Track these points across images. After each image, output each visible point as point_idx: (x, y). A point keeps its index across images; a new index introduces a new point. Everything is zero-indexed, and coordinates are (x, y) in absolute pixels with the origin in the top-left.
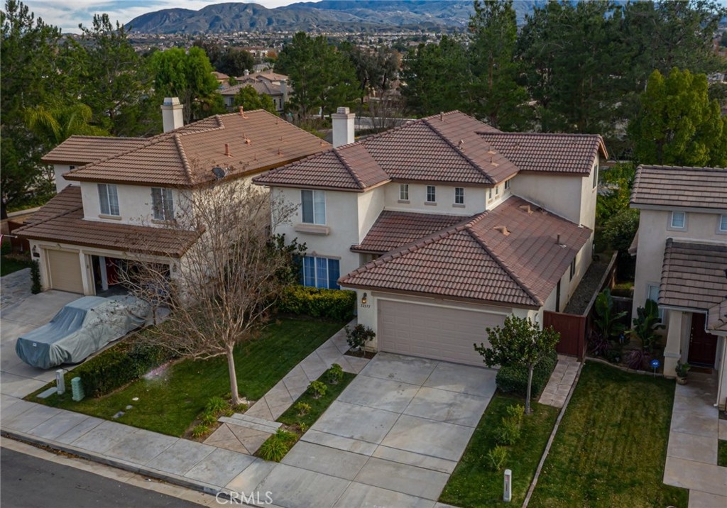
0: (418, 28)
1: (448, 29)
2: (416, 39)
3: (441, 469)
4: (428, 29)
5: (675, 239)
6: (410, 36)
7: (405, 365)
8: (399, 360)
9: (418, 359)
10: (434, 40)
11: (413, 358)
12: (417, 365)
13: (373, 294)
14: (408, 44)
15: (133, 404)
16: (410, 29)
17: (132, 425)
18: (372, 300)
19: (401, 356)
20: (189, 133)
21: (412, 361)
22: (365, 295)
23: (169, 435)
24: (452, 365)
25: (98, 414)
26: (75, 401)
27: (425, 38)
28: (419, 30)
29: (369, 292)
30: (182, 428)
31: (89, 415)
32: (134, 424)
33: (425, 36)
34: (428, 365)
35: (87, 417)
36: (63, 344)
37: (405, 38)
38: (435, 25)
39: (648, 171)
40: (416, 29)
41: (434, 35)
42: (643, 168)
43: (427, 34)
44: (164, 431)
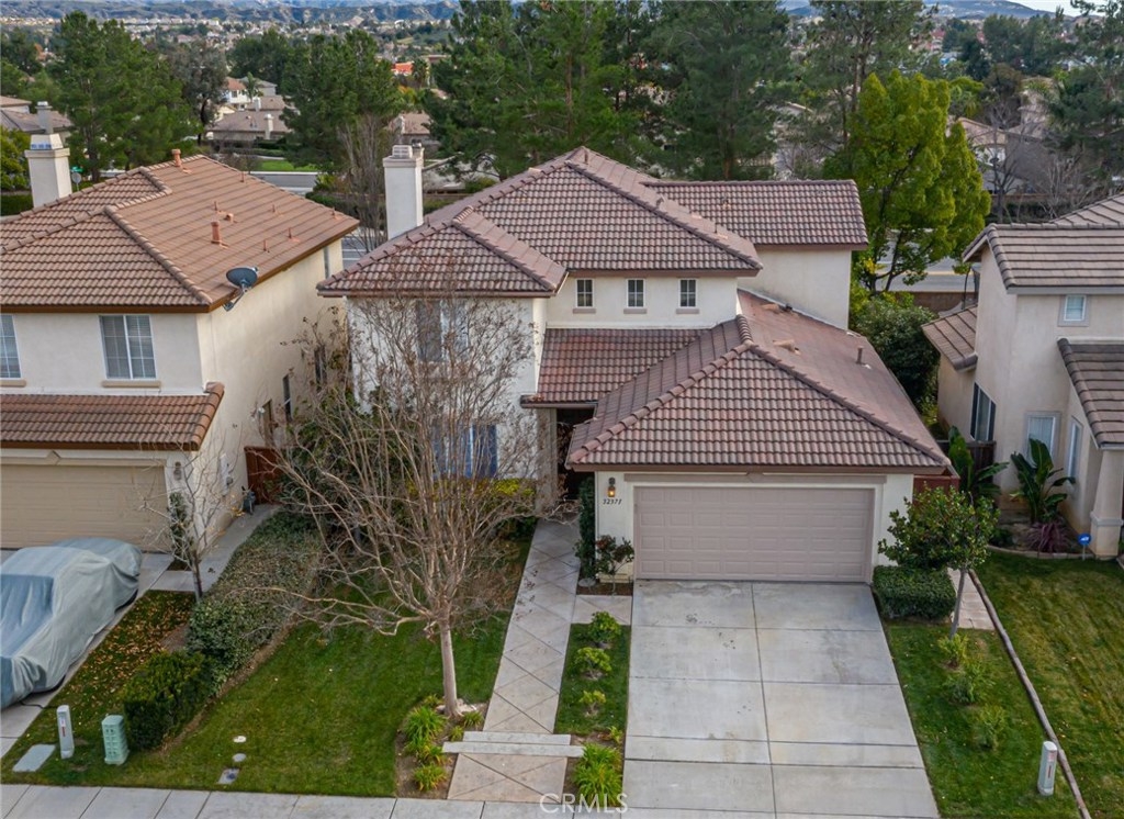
0: (185, 11)
1: (240, 13)
2: (187, 32)
3: (903, 763)
4: (204, 13)
5: (1071, 339)
6: (173, 24)
7: (700, 597)
8: (681, 590)
9: (712, 584)
10: (221, 33)
11: (704, 584)
12: (717, 594)
13: (627, 479)
14: (176, 40)
15: (240, 748)
16: (170, 12)
17: (275, 790)
18: (625, 488)
19: (679, 583)
20: (127, 204)
21: (704, 587)
22: (612, 481)
23: (368, 795)
24: (777, 586)
25: (187, 782)
26: (113, 766)
27: (203, 30)
28: (188, 15)
29: (619, 476)
30: (385, 777)
31: (167, 787)
32: (280, 787)
33: (201, 26)
34: (735, 591)
35: (165, 792)
36: (31, 652)
37: (165, 28)
38: (216, 7)
39: (1006, 233)
40: (180, 12)
41: (217, 23)
42: (998, 229)
43: (205, 22)
44: (351, 790)
